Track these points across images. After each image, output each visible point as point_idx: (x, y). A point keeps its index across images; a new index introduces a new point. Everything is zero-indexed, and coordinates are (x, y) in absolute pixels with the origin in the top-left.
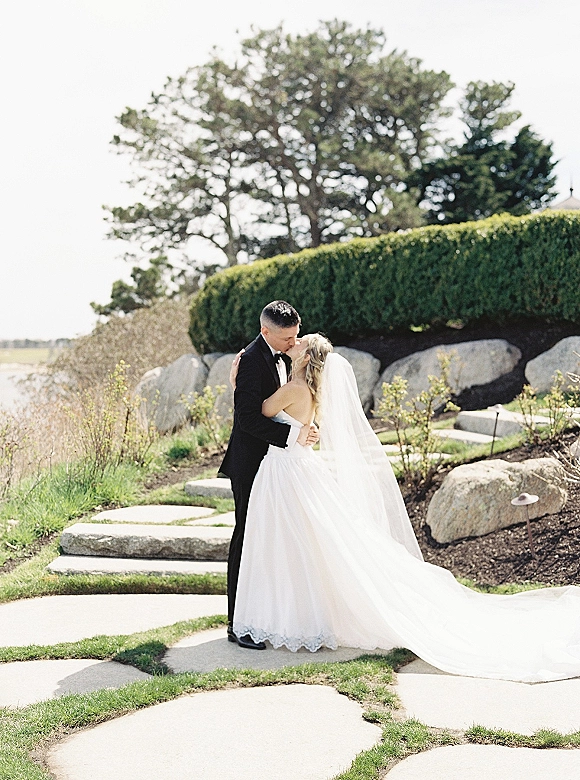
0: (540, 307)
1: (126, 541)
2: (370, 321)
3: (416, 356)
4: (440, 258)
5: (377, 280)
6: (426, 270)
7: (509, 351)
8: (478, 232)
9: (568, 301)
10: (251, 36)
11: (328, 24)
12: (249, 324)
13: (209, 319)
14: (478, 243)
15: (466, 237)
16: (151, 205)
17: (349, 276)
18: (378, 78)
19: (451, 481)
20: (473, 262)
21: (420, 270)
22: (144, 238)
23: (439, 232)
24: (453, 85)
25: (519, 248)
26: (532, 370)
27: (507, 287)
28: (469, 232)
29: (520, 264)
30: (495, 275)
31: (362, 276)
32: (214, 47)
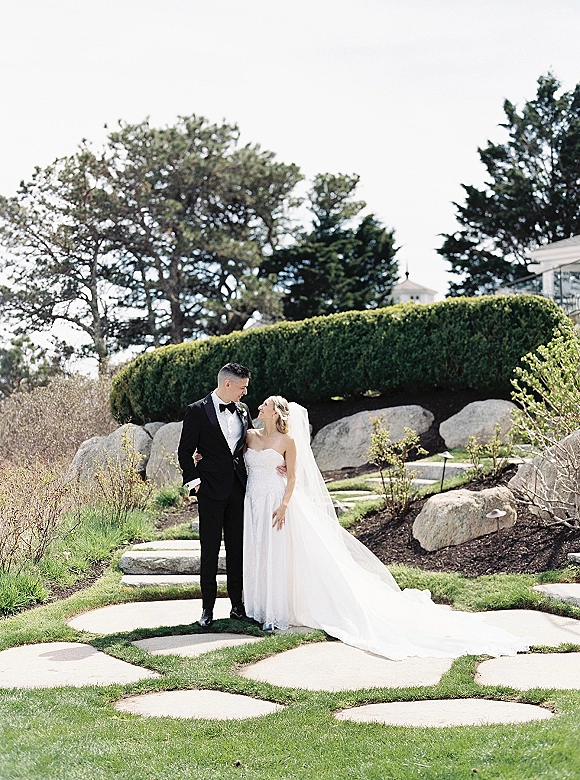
0: (448, 377)
1: (178, 561)
2: (298, 392)
3: (344, 420)
4: (361, 338)
5: (305, 356)
6: (349, 348)
7: (424, 414)
8: (393, 316)
9: (471, 373)
10: (119, 130)
11: (186, 119)
12: (186, 397)
13: (143, 393)
14: (394, 325)
15: (383, 320)
16: (16, 289)
17: (279, 354)
18: (235, 170)
19: (432, 505)
20: (390, 341)
21: (343, 348)
22: (12, 320)
23: (359, 316)
24: (302, 178)
25: (428, 329)
26: (445, 428)
27: (419, 362)
28: (385, 315)
29: (430, 342)
30: (409, 351)
31: (291, 353)
32: (84, 141)
